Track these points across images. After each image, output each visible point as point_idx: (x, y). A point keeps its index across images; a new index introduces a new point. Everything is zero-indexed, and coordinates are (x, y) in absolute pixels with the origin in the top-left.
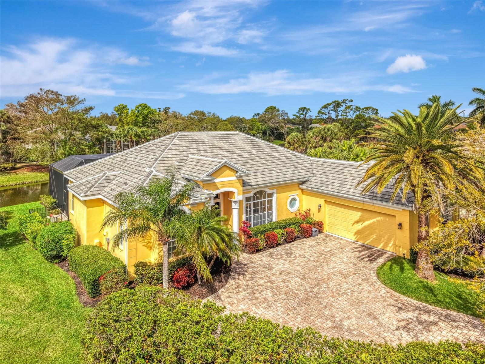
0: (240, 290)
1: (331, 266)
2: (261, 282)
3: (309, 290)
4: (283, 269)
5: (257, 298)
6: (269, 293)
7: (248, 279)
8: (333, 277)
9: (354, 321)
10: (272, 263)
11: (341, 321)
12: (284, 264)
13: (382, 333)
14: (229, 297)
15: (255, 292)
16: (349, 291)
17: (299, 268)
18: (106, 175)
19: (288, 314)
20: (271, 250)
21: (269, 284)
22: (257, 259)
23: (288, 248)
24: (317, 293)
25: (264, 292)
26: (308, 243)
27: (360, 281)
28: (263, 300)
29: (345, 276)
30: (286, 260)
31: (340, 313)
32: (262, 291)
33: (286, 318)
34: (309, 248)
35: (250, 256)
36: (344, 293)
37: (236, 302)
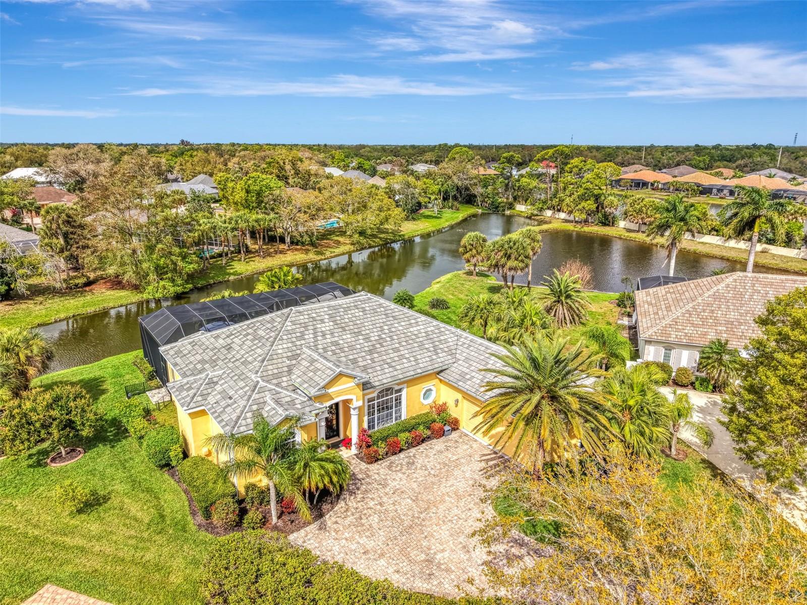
0: (349, 514)
1: (450, 483)
2: (371, 504)
3: (416, 515)
4: (398, 487)
5: (363, 525)
6: (376, 518)
7: (359, 500)
8: (447, 498)
9: (446, 554)
10: (388, 477)
11: (435, 553)
12: (401, 479)
13: (468, 567)
14: (336, 523)
15: (363, 516)
16: (456, 518)
17: (415, 485)
18: (209, 377)
19: (388, 545)
20: (393, 458)
21: (379, 507)
22: (375, 471)
23: (411, 454)
24: (423, 520)
25: (372, 517)
26: (436, 447)
27: (471, 505)
28: (368, 527)
29: (459, 498)
30: (404, 474)
31: (438, 545)
32: (370, 516)
33: (385, 549)
34: (435, 455)
35: (368, 466)
36: (449, 521)
37: (341, 529)
